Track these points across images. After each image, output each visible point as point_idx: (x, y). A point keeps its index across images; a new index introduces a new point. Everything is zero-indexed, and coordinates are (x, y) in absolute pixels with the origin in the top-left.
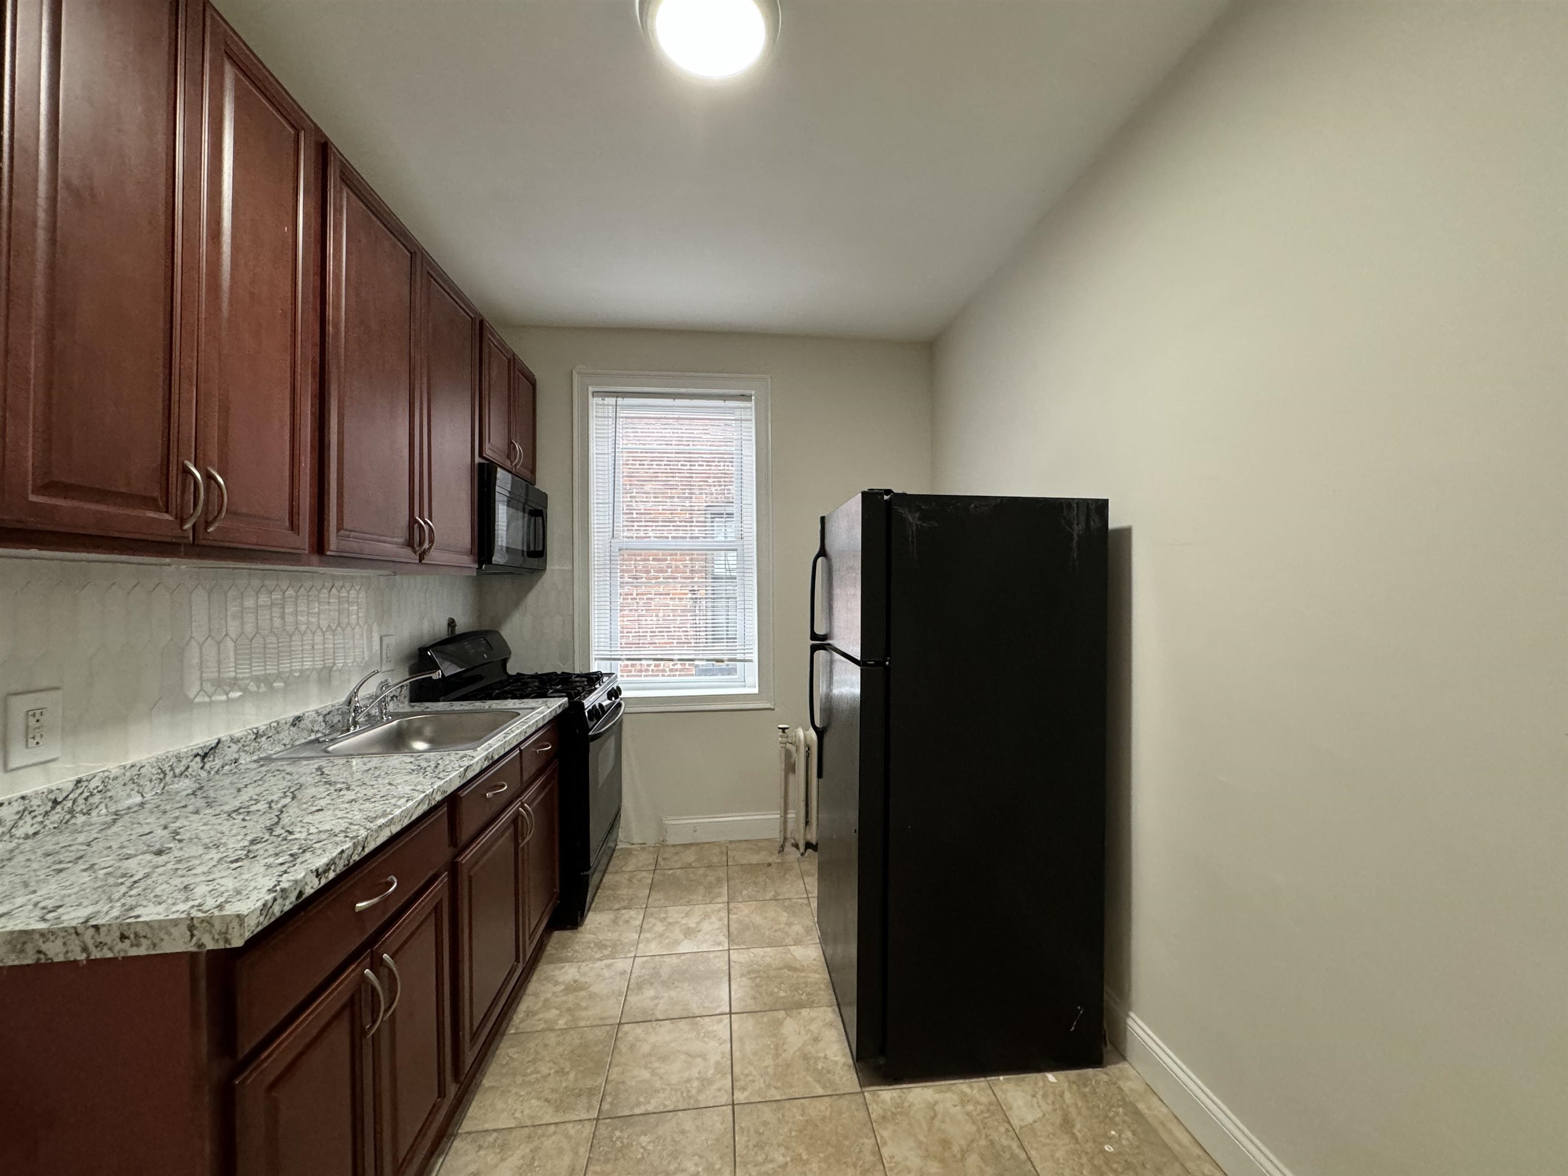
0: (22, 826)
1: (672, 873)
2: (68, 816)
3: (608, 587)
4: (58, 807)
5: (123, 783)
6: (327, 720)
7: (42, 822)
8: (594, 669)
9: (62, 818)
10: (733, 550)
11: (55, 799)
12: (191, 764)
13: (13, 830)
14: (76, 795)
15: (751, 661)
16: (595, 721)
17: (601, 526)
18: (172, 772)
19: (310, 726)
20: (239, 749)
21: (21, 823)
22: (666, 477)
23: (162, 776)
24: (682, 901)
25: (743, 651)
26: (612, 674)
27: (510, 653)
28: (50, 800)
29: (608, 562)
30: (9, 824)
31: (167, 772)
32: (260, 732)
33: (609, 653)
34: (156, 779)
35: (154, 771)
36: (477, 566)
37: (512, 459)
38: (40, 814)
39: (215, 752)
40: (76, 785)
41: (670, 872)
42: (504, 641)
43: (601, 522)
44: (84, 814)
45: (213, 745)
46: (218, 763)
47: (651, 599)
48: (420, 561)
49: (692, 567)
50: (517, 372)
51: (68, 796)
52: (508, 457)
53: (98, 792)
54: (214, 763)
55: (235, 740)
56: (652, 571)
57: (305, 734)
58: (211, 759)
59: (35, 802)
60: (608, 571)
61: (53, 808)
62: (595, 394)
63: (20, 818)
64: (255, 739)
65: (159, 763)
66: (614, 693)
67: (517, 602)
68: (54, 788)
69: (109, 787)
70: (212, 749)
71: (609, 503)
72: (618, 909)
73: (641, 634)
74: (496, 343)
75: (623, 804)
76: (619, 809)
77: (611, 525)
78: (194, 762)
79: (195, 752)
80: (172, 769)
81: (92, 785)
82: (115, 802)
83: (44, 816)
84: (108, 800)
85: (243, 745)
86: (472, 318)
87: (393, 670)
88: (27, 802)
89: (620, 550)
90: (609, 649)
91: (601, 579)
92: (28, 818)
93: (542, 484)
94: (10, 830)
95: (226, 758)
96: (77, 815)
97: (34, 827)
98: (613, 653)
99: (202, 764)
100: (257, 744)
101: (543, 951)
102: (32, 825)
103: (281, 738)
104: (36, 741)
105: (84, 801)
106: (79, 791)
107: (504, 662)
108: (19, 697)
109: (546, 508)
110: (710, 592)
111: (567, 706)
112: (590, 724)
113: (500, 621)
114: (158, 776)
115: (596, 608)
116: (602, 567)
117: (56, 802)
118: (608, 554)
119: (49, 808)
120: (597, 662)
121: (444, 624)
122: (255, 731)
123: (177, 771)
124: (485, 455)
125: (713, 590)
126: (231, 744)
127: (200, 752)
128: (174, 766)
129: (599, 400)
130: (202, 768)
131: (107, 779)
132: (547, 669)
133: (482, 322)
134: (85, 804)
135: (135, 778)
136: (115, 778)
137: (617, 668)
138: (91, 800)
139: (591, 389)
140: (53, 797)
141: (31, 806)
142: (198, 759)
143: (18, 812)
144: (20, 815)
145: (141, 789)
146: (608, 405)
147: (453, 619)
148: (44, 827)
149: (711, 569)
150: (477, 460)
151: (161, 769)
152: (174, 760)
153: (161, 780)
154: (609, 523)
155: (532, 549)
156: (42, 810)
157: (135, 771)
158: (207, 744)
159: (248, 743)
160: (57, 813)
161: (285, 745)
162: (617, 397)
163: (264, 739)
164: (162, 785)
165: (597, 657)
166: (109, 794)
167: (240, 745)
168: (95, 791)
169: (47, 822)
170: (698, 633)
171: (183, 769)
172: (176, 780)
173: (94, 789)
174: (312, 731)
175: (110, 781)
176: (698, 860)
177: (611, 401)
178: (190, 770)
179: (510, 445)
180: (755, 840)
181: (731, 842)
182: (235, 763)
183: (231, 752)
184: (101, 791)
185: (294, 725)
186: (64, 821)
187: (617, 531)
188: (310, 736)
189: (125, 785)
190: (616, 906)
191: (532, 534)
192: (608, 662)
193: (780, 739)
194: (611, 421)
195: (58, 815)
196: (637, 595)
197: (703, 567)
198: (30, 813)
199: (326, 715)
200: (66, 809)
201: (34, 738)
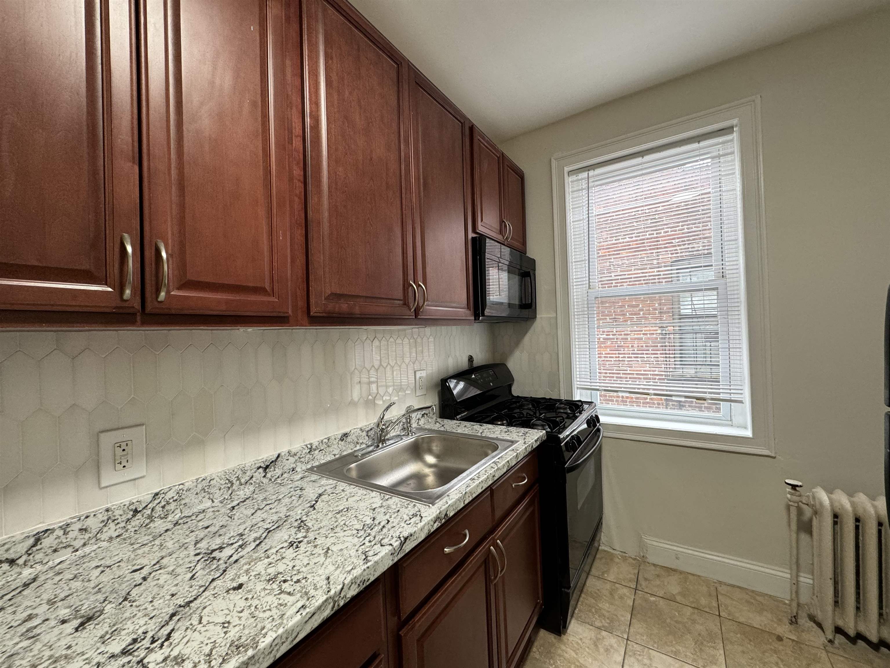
0: (106, 532)
1: (654, 602)
2: (148, 521)
3: (587, 330)
4: (139, 514)
5: (195, 493)
6: (370, 434)
7: (125, 527)
8: (577, 397)
9: (142, 523)
10: (713, 289)
11: (136, 509)
12: (254, 474)
13: (98, 535)
14: (155, 505)
15: (741, 402)
16: (573, 452)
17: (579, 280)
18: (238, 482)
19: (356, 440)
20: (296, 460)
21: (105, 529)
22: (637, 244)
23: (229, 485)
24: (669, 649)
25: (729, 391)
26: (592, 402)
27: (513, 380)
28: (132, 510)
29: (586, 309)
30: (94, 532)
31: (234, 482)
32: (314, 447)
33: (589, 384)
34: (224, 488)
35: (223, 482)
36: (473, 318)
37: (504, 234)
38: (123, 521)
39: (275, 464)
40: (154, 497)
41: (653, 599)
42: (509, 372)
43: (579, 277)
44: (162, 518)
45: (273, 460)
46: (278, 472)
47: (628, 335)
48: (416, 316)
49: (660, 309)
50: (506, 167)
51: (147, 506)
52: (501, 232)
53: (174, 501)
54: (275, 472)
55: (292, 453)
56: (628, 314)
57: (352, 446)
58: (271, 470)
59: (117, 513)
60: (586, 316)
61: (134, 516)
62: (570, 173)
63: (105, 526)
64: (309, 452)
65: (227, 476)
66: (593, 421)
67: (518, 343)
68: (134, 501)
69: (183, 497)
70: (272, 462)
71: (585, 260)
72: (599, 628)
73: (621, 359)
74: (486, 144)
75: (604, 516)
76: (601, 519)
77: (587, 279)
78: (257, 473)
79: (259, 465)
80: (238, 479)
81: (167, 497)
82: (189, 507)
83: (126, 523)
84: (183, 506)
85: (300, 458)
86: (462, 123)
87: (425, 395)
88: (110, 513)
89: (596, 298)
90: (588, 380)
91: (581, 323)
92: (112, 525)
93: (531, 253)
94: (96, 535)
95: (285, 468)
96: (156, 519)
97: (118, 531)
98: (592, 384)
99: (265, 474)
100: (311, 456)
101: (529, 652)
102: (116, 530)
103: (331, 450)
104: (122, 465)
105: (161, 509)
106: (157, 502)
107: (510, 386)
108: (106, 434)
109: (534, 270)
110: (677, 328)
111: (545, 438)
112: (567, 455)
113: (506, 355)
114: (227, 486)
115: (577, 347)
116: (581, 313)
117: (136, 512)
118: (586, 302)
119: (130, 516)
120: (579, 391)
121: (465, 360)
122: (309, 446)
123: (243, 481)
124: (478, 231)
125: (680, 326)
126: (289, 457)
127: (263, 465)
128: (240, 477)
129: (574, 178)
130: (264, 476)
131: (181, 491)
132: (539, 394)
133: (472, 128)
134: (163, 511)
135: (206, 488)
136: (189, 490)
137: (597, 398)
138: (168, 508)
139: (566, 169)
140: (134, 508)
141: (114, 516)
142: (261, 470)
143: (103, 521)
144: (104, 523)
145: (211, 496)
146: (582, 179)
147: (471, 356)
148: (127, 531)
149: (677, 310)
150: (471, 235)
151: (229, 480)
152: (239, 472)
153: (229, 488)
154: (586, 277)
155: (524, 302)
156: (124, 518)
157: (205, 483)
158: (268, 459)
159: (303, 455)
160: (138, 519)
161: (335, 455)
162: (589, 170)
163: (317, 452)
164: (230, 492)
165: (578, 386)
166: (183, 502)
167: (297, 458)
168: (171, 501)
169: (129, 527)
170: (668, 359)
171: (248, 478)
172: (242, 487)
173: (170, 499)
174: (357, 443)
175: (184, 492)
176: (682, 594)
177: (585, 175)
178: (254, 479)
179: (502, 222)
180: (753, 591)
181: (720, 582)
182: (292, 471)
183: (290, 463)
184: (176, 500)
185: (342, 440)
186: (144, 525)
187: (593, 282)
188: (356, 447)
189: (197, 494)
190: (598, 624)
191: (523, 291)
192: (589, 391)
193: (789, 496)
194: (585, 192)
195: (139, 521)
196: (616, 332)
197: (670, 309)
198: (114, 521)
199: (368, 431)
200: (145, 516)
201: (120, 463)
